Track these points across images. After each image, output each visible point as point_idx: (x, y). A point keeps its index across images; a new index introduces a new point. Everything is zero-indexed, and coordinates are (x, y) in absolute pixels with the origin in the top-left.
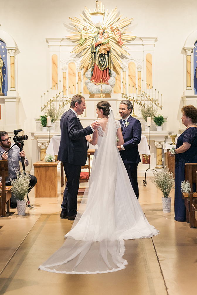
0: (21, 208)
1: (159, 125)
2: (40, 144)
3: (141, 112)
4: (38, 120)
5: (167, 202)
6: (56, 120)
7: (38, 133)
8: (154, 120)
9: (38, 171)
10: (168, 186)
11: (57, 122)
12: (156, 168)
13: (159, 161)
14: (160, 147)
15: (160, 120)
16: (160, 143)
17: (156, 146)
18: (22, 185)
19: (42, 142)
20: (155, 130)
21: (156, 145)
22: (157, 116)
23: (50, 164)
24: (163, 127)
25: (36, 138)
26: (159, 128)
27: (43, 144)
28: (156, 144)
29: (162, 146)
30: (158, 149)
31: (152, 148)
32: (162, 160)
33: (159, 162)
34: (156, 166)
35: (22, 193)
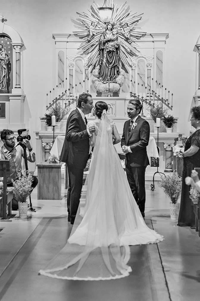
0: (23, 210)
1: (169, 127)
2: (44, 144)
3: (150, 112)
4: (43, 119)
5: (175, 208)
6: (61, 119)
7: (43, 132)
8: (164, 121)
9: (42, 172)
10: (177, 191)
11: (62, 122)
12: (165, 171)
14: (170, 149)
15: (169, 122)
16: (169, 145)
17: (165, 149)
18: (24, 186)
19: (47, 142)
20: (165, 131)
21: (165, 147)
22: (167, 117)
23: (54, 165)
24: (173, 129)
25: (41, 137)
26: (169, 130)
27: (47, 144)
29: (172, 148)
30: (167, 152)
31: (161, 150)
32: (171, 164)
33: (168, 165)
34: (165, 169)
35: (24, 195)
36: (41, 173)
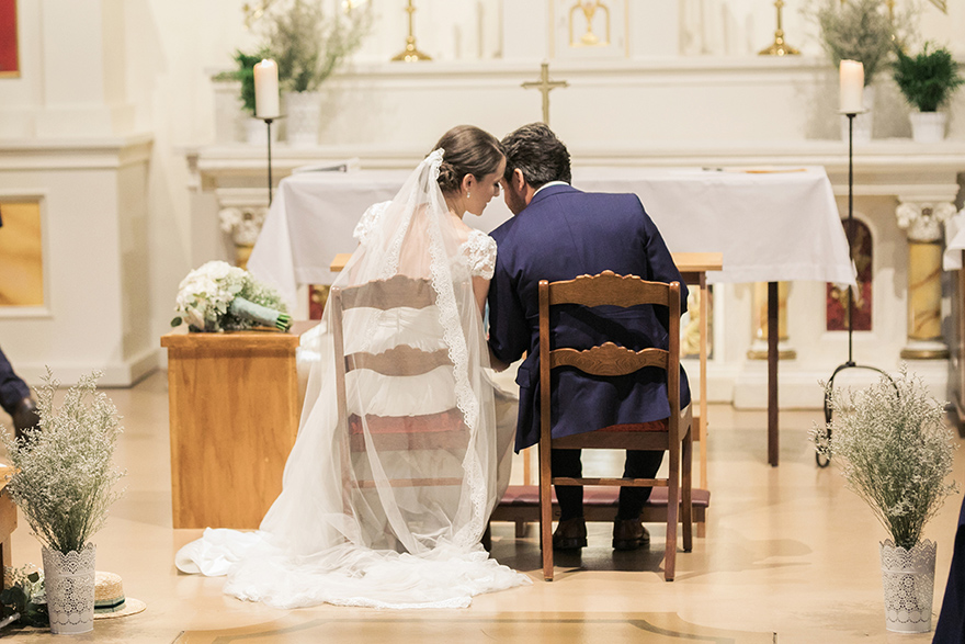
0: (70, 591)
1: (928, 105)
2: (231, 218)
3: (816, 28)
4: (220, 78)
5: (907, 571)
6: (324, 76)
7: (222, 154)
8: (896, 78)
9: (191, 377)
10: (916, 479)
11: (331, 92)
12: (907, 355)
13: (925, 317)
14: (930, 232)
15: (928, 78)
16: (927, 212)
17: (904, 231)
18: (67, 464)
19: (246, 206)
20: (905, 132)
21: (903, 222)
22: (914, 51)
23: (259, 341)
24: (950, 118)
25: (211, 181)
26: (926, 125)
27: (248, 217)
28: (905, 214)
29: (942, 227)
30: (916, 249)
31: (883, 238)
32: (938, 313)
33: (921, 320)
34: (902, 343)
35: (71, 513)
36: (186, 382)
